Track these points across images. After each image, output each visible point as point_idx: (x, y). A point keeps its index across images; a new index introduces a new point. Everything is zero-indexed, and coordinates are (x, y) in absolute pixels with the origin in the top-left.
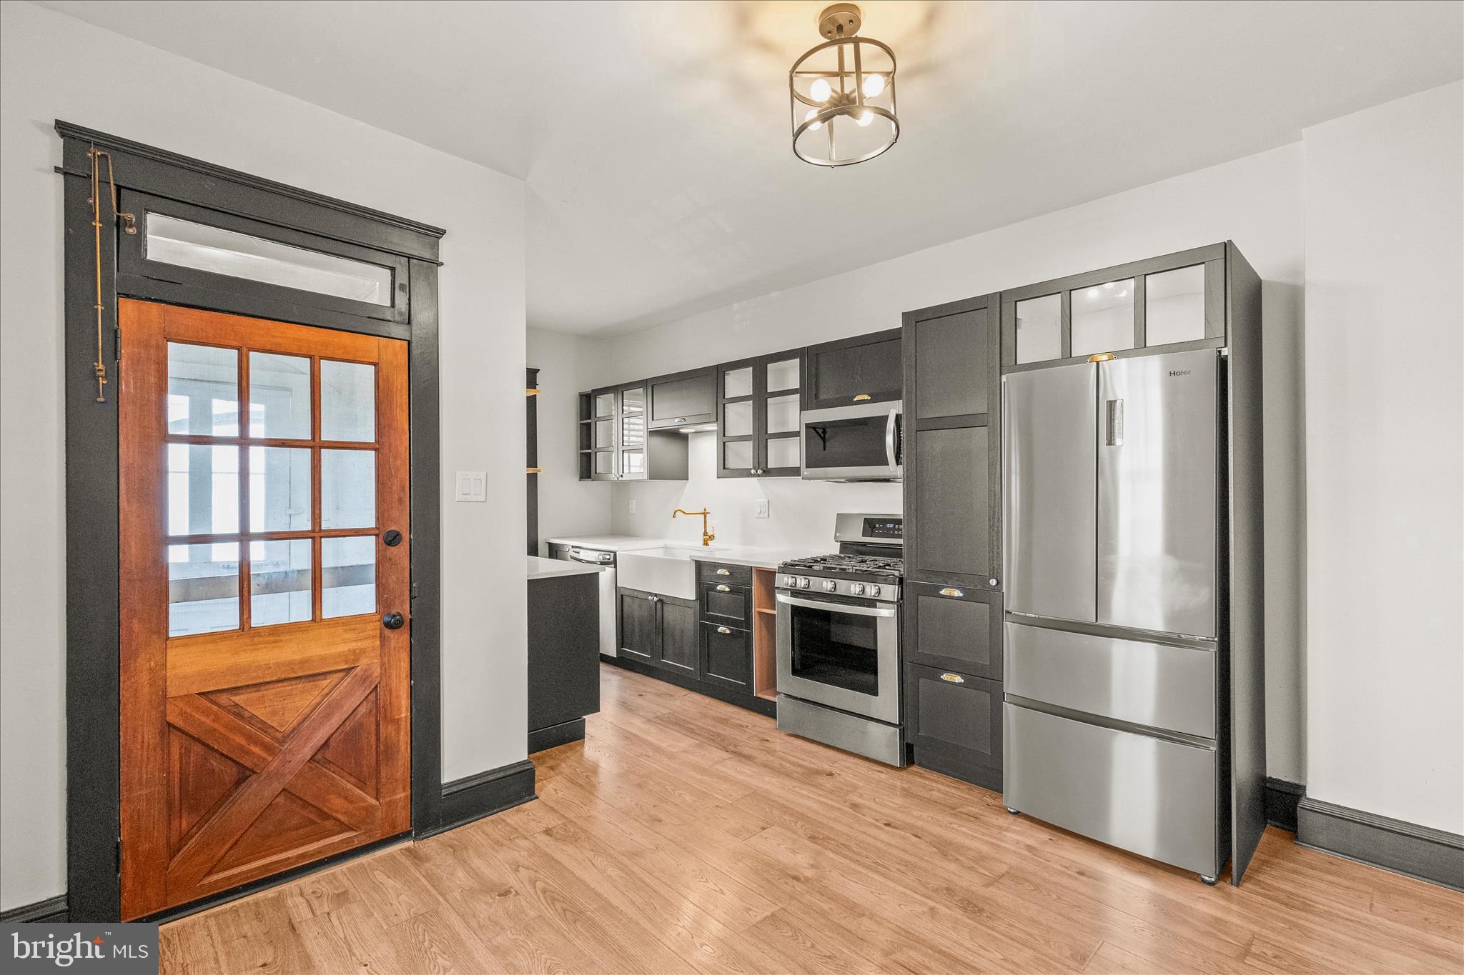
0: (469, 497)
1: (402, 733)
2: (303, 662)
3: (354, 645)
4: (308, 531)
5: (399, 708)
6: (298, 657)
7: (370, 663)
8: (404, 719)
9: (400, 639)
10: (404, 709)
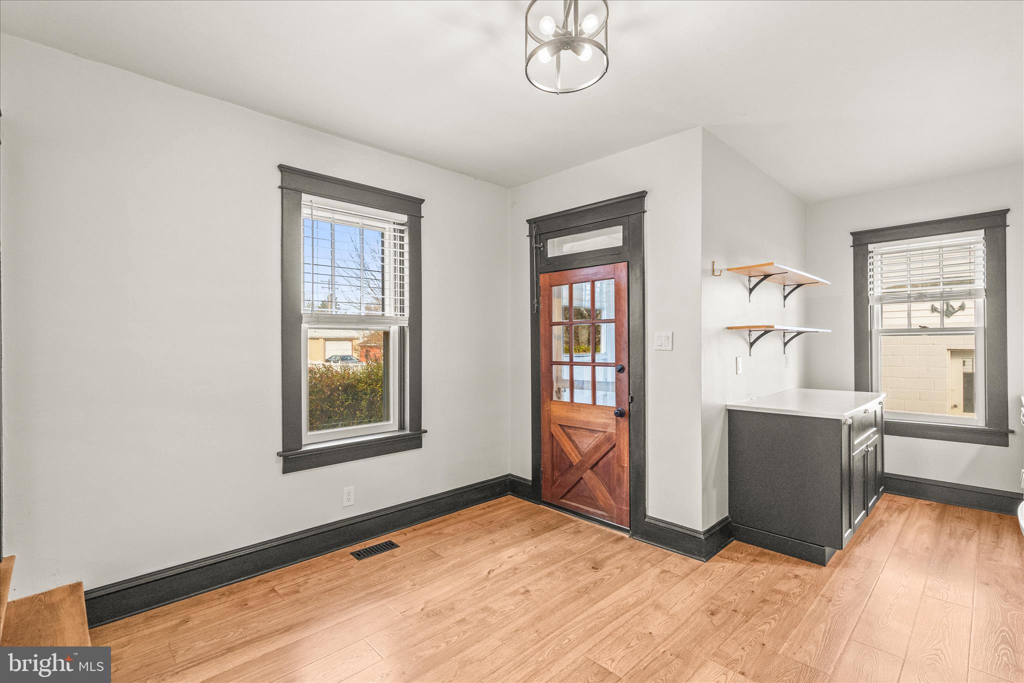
0: (662, 348)
1: (625, 475)
2: (588, 423)
3: (605, 421)
4: (590, 363)
5: (624, 460)
6: (586, 419)
7: (612, 430)
8: (626, 467)
9: (624, 423)
10: (626, 462)
